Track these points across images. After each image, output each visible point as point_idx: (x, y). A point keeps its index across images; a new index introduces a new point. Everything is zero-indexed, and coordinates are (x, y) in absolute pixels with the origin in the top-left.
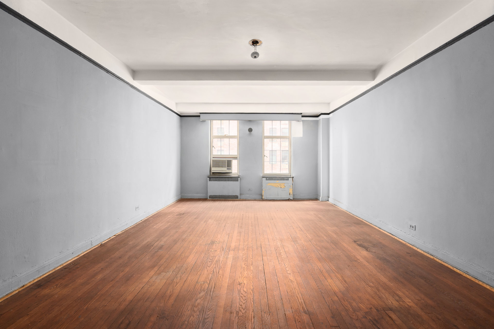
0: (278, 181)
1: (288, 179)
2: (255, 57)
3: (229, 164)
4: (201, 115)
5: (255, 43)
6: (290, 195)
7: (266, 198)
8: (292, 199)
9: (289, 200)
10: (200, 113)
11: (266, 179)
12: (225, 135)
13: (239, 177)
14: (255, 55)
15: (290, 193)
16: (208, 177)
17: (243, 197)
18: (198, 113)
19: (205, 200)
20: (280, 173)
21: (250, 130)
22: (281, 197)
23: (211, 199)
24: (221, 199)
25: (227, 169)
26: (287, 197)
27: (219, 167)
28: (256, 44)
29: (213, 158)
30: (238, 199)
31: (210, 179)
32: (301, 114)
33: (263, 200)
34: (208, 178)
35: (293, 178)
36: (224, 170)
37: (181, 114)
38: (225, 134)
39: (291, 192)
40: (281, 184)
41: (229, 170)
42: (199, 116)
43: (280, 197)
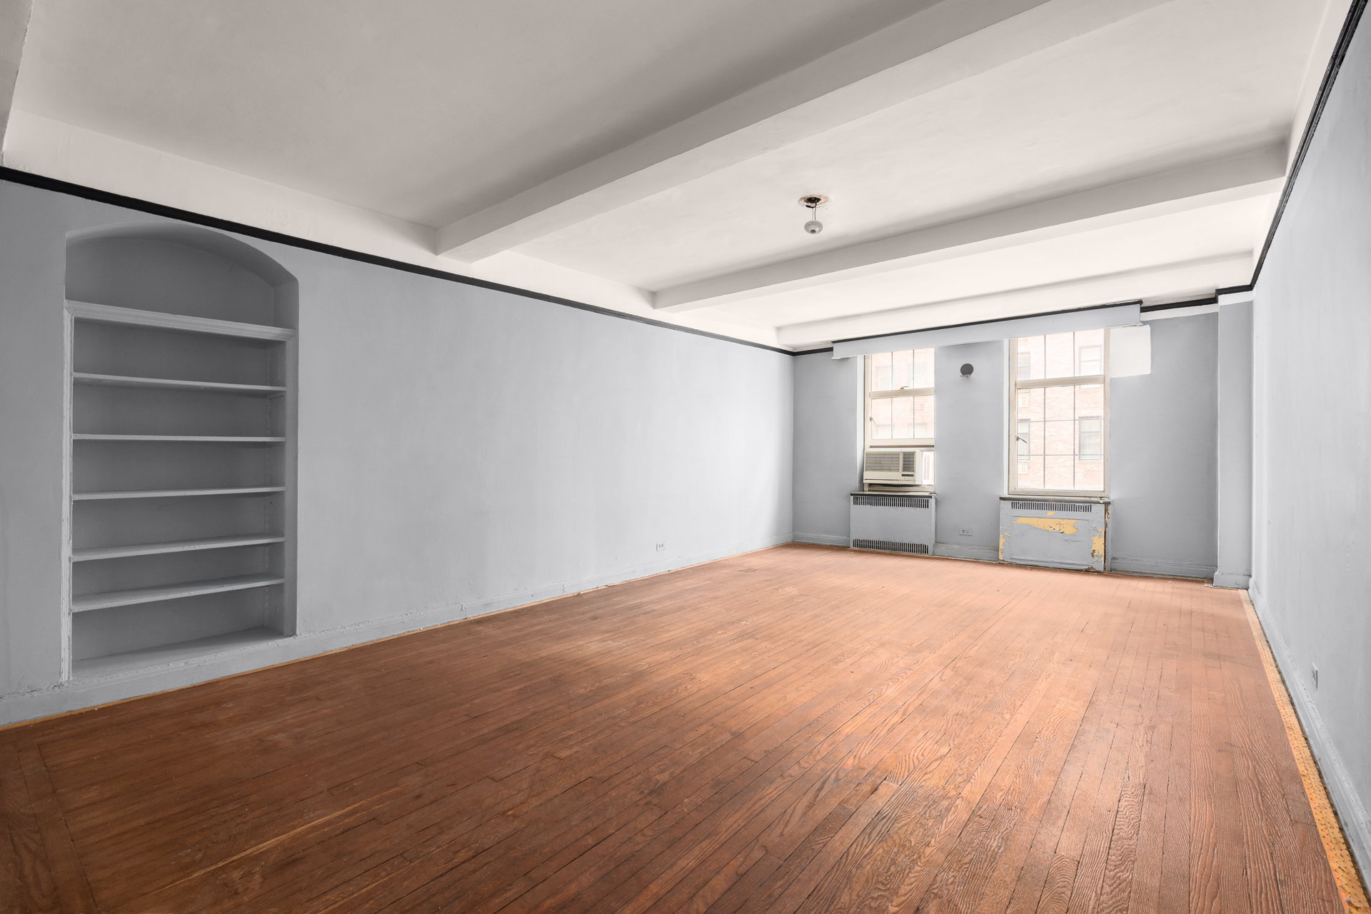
0: (1051, 513)
1: (1088, 509)
2: (813, 231)
3: (908, 463)
4: (836, 347)
5: (813, 201)
6: (1093, 556)
7: (1012, 559)
8: (1102, 570)
9: (1088, 571)
10: (834, 342)
11: (1013, 506)
12: (902, 388)
13: (931, 497)
14: (813, 228)
15: (1094, 551)
16: (852, 495)
17: (942, 550)
18: (827, 342)
19: (842, 548)
20: (1072, 489)
21: (967, 370)
22: (1061, 561)
23: (857, 549)
24: (883, 551)
25: (903, 475)
26: (1085, 563)
27: (881, 470)
28: (816, 203)
29: (871, 447)
30: (926, 555)
31: (857, 498)
32: (1140, 302)
33: (1002, 564)
34: (852, 497)
35: (1107, 504)
36: (895, 477)
37: (794, 348)
38: (900, 387)
39: (1098, 546)
40: (1062, 522)
41: (907, 478)
42: (831, 349)
43: (1057, 561)
